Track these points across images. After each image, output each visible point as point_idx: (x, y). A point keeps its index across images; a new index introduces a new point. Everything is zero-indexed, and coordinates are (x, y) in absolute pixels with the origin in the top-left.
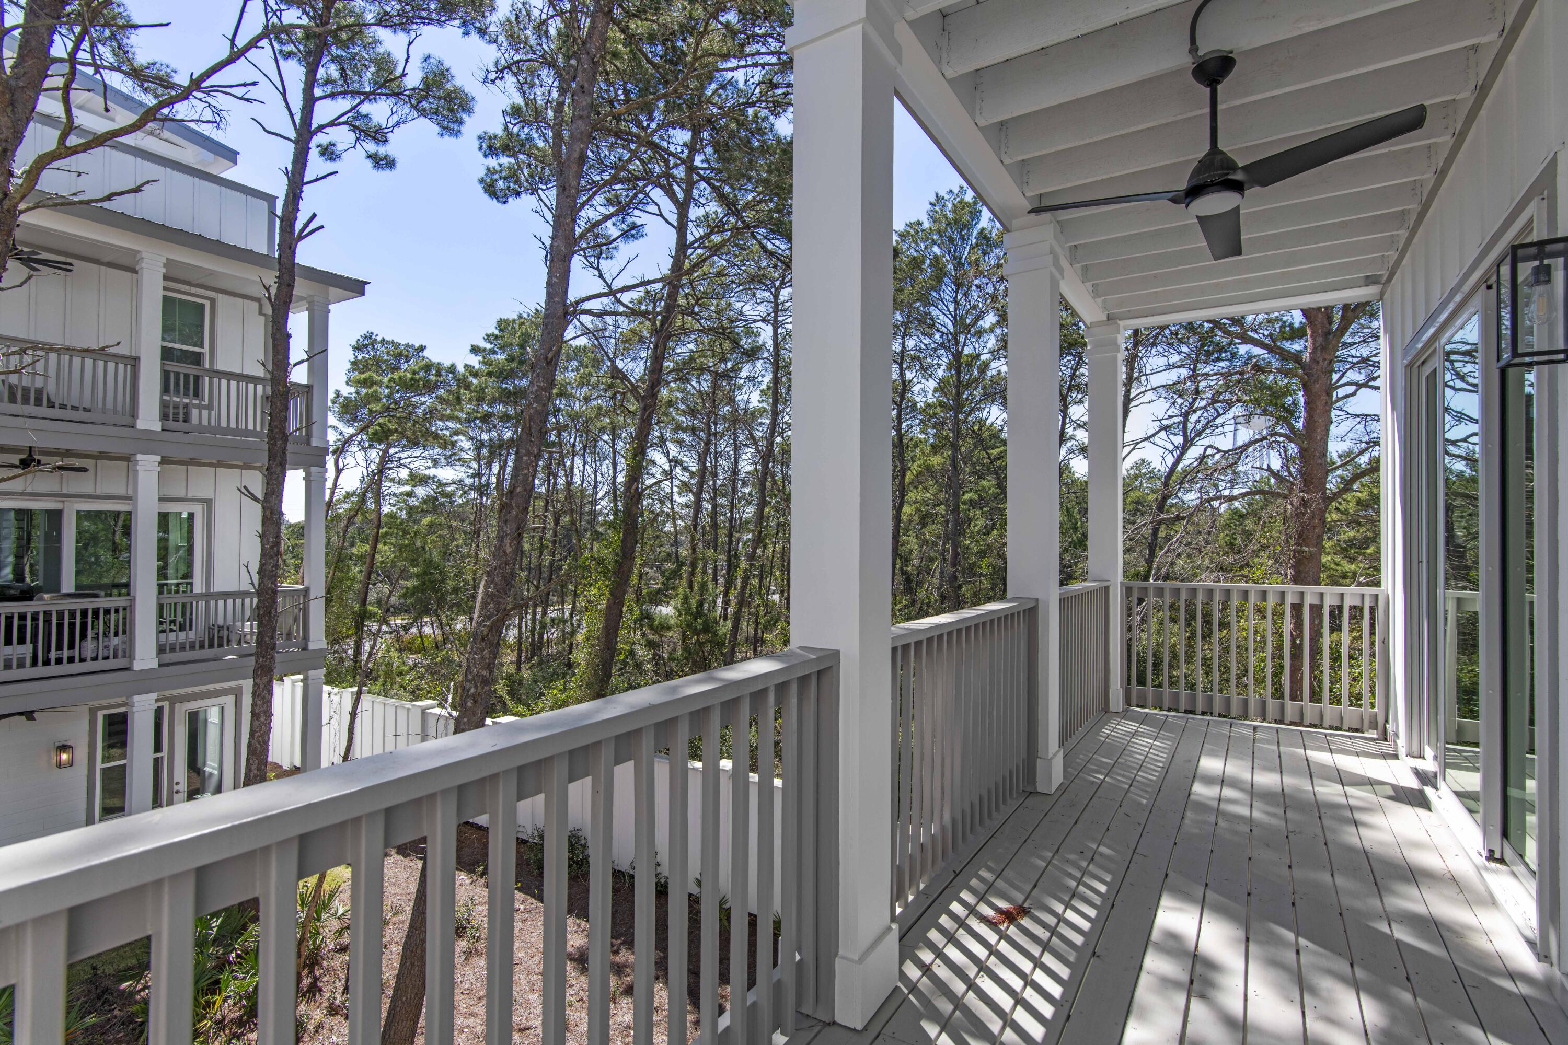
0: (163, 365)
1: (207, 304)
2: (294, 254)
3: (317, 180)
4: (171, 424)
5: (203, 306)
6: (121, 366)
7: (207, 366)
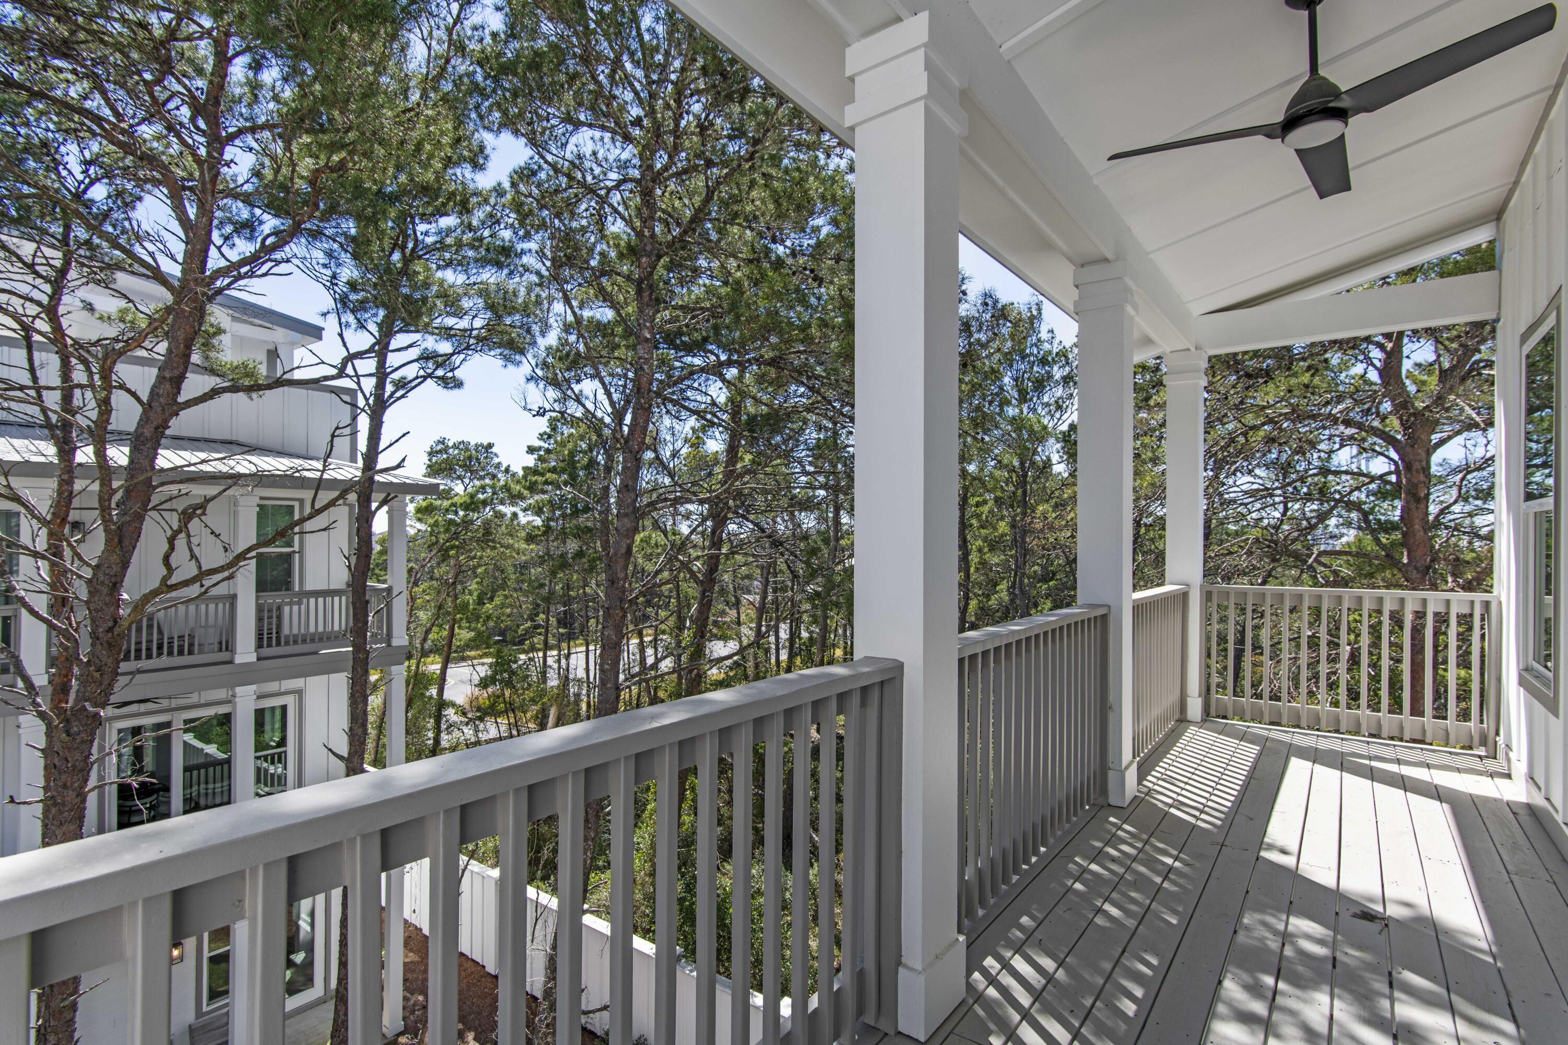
0: (257, 598)
1: (296, 504)
2: (370, 526)
3: (391, 445)
4: (266, 651)
5: (293, 507)
6: (221, 606)
7: (297, 589)
